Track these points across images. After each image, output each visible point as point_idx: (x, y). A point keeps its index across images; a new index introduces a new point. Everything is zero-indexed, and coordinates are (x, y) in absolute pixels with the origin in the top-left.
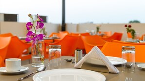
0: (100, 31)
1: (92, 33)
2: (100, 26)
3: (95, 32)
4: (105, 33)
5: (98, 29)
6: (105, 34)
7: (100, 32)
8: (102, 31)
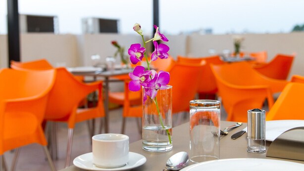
0: (241, 50)
1: (223, 56)
2: (243, 39)
3: (230, 55)
4: (253, 55)
5: (237, 46)
6: (252, 58)
7: (242, 55)
8: (247, 50)
